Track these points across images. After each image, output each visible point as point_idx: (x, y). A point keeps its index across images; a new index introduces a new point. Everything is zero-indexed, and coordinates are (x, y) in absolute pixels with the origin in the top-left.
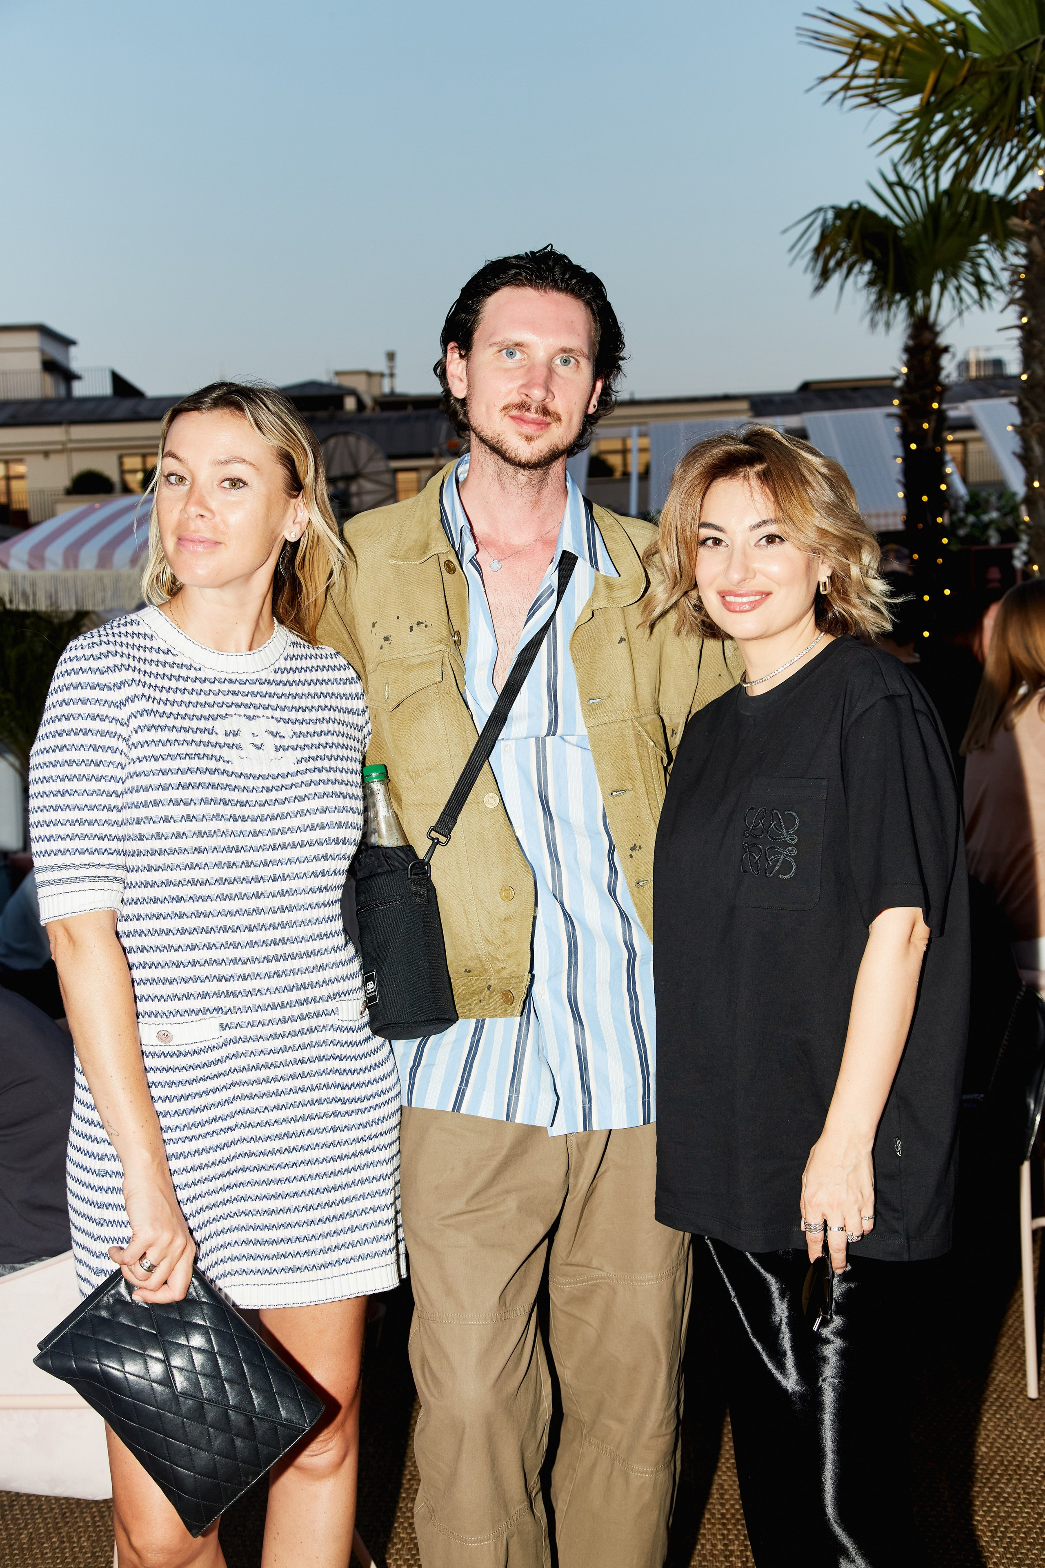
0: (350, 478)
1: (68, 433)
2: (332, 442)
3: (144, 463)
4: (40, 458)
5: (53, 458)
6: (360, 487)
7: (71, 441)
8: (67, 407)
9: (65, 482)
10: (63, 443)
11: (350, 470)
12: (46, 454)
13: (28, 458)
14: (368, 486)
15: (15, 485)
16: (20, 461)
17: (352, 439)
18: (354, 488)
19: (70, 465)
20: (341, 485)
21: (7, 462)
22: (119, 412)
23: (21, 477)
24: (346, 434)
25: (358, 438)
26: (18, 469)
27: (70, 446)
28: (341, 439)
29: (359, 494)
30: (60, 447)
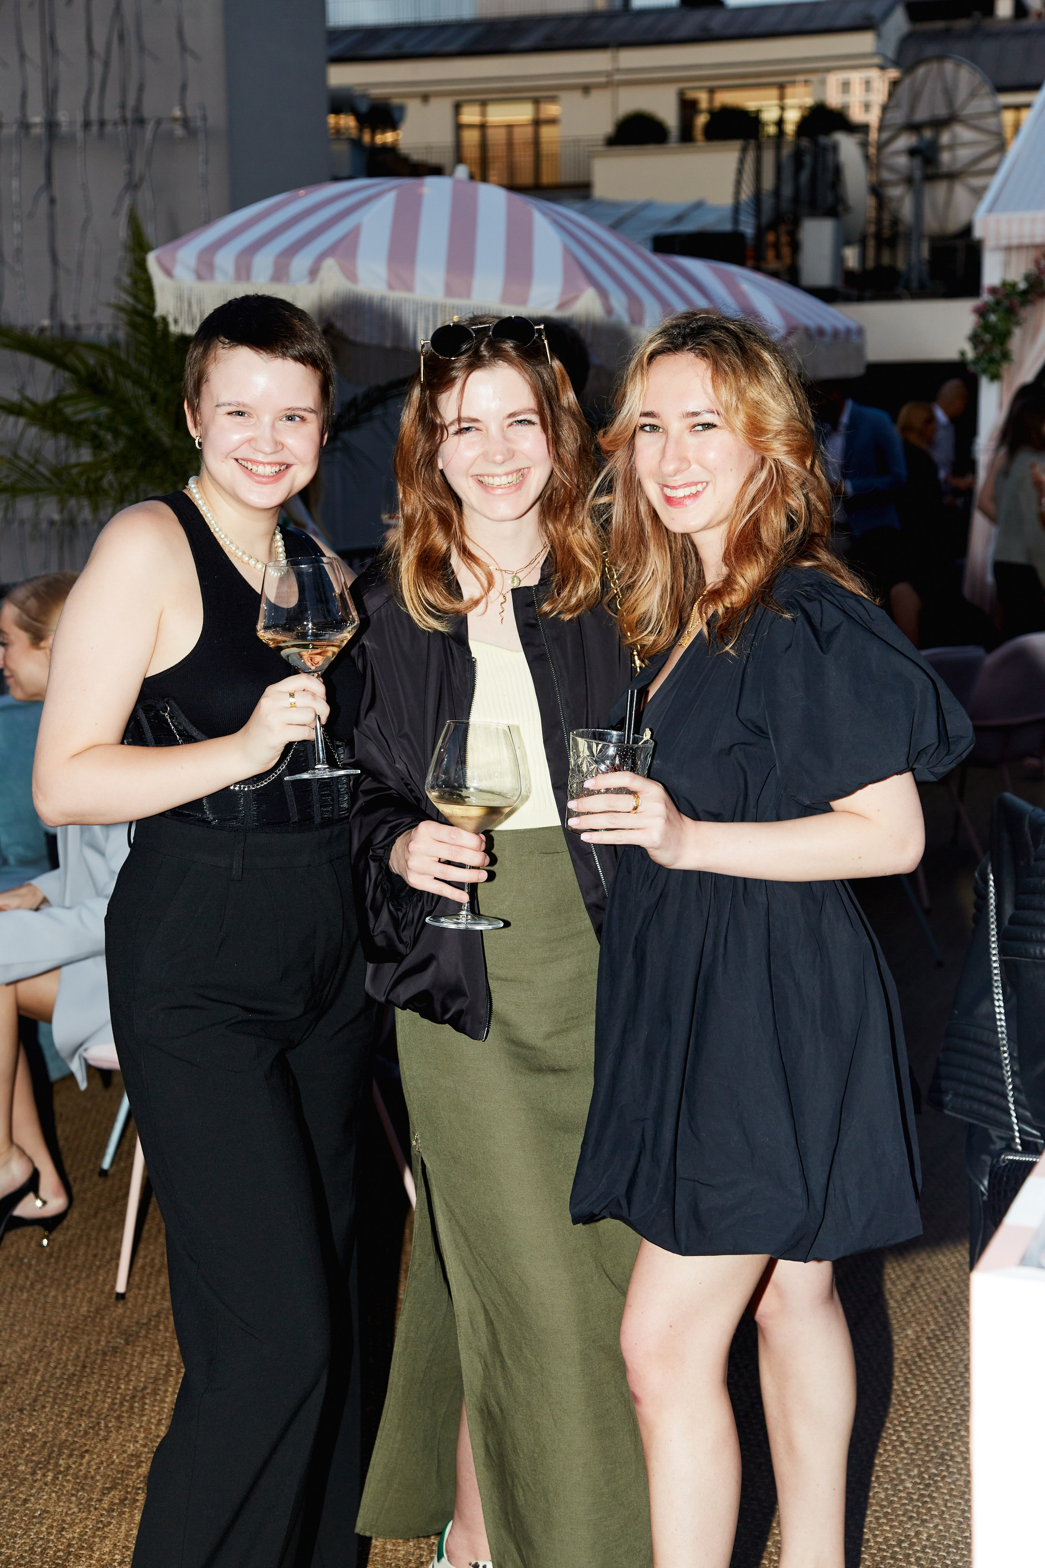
0: (940, 124)
1: (615, 60)
2: (921, 71)
3: (711, 100)
4: (577, 96)
5: (595, 95)
6: (954, 137)
7: (618, 70)
8: (619, 24)
9: (607, 128)
10: (608, 74)
11: (942, 111)
12: (586, 89)
13: (565, 96)
14: (964, 133)
15: (546, 132)
16: (553, 99)
17: (949, 66)
18: (945, 138)
19: (615, 105)
20: (928, 134)
21: (537, 101)
22: (683, 31)
23: (553, 121)
24: (941, 58)
25: (958, 65)
26: (551, 110)
27: (617, 77)
28: (934, 66)
29: (951, 147)
30: (603, 79)
